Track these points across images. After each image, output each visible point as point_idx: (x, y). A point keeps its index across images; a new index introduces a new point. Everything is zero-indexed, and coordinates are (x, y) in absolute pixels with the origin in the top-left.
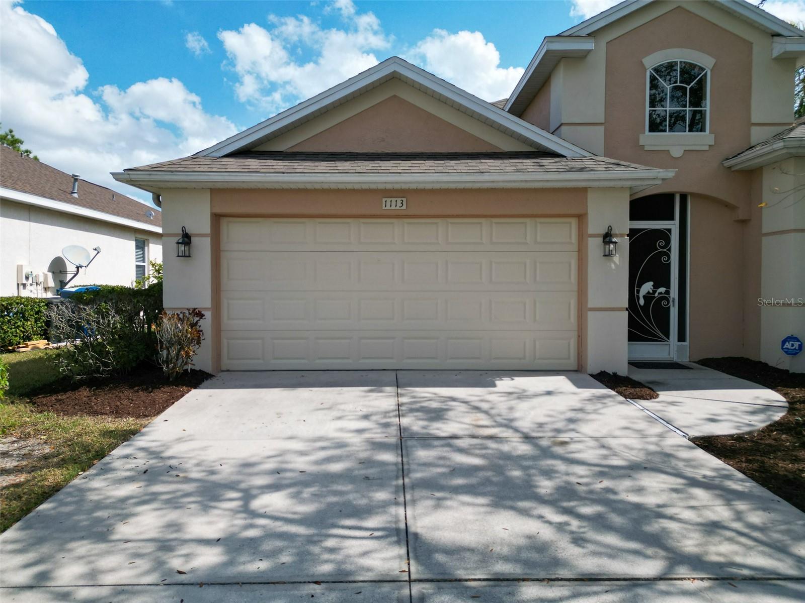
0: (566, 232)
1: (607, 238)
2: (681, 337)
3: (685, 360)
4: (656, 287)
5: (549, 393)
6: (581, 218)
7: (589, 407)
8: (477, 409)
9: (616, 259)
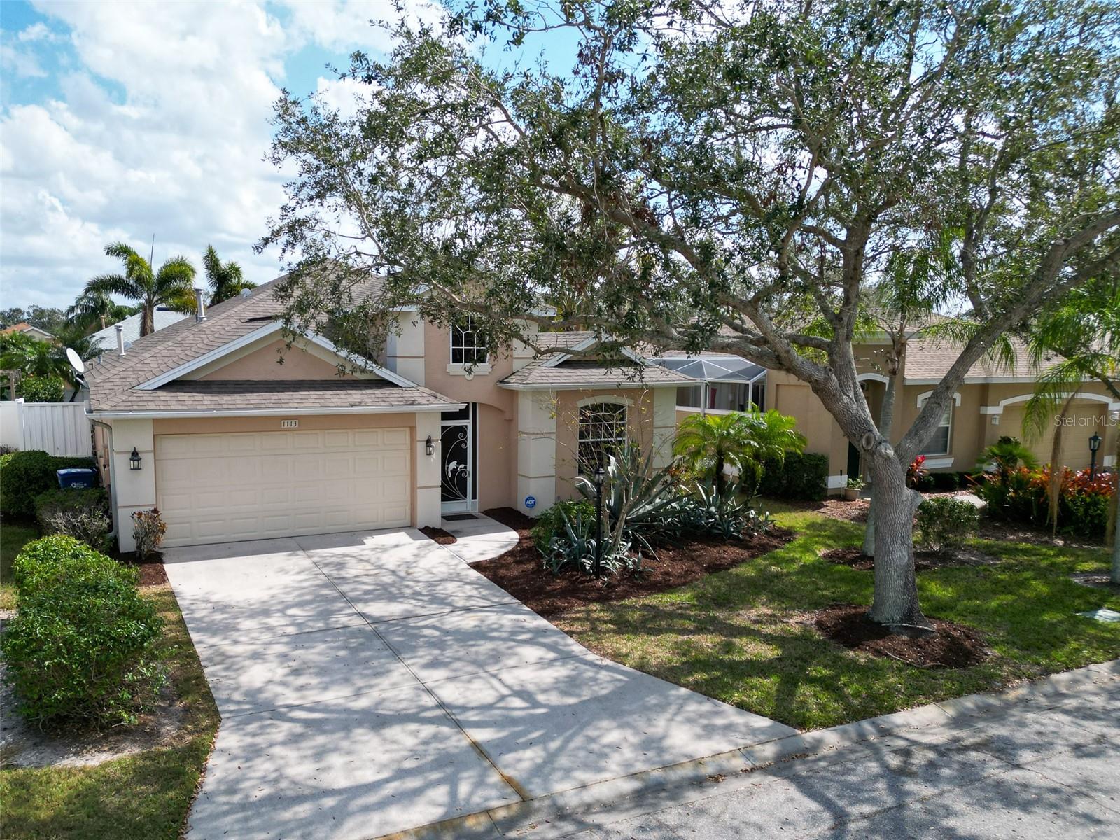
0: (402, 437)
1: (428, 442)
2: (474, 497)
3: (475, 512)
4: (458, 464)
5: (397, 546)
6: (413, 429)
7: (422, 553)
8: (361, 560)
9: (434, 456)
